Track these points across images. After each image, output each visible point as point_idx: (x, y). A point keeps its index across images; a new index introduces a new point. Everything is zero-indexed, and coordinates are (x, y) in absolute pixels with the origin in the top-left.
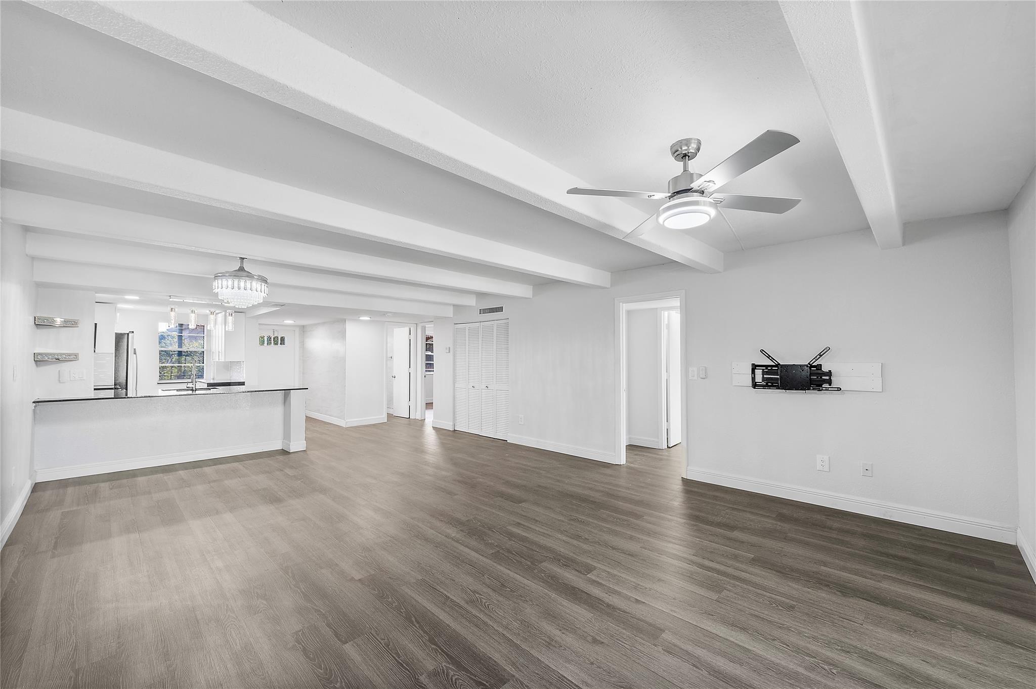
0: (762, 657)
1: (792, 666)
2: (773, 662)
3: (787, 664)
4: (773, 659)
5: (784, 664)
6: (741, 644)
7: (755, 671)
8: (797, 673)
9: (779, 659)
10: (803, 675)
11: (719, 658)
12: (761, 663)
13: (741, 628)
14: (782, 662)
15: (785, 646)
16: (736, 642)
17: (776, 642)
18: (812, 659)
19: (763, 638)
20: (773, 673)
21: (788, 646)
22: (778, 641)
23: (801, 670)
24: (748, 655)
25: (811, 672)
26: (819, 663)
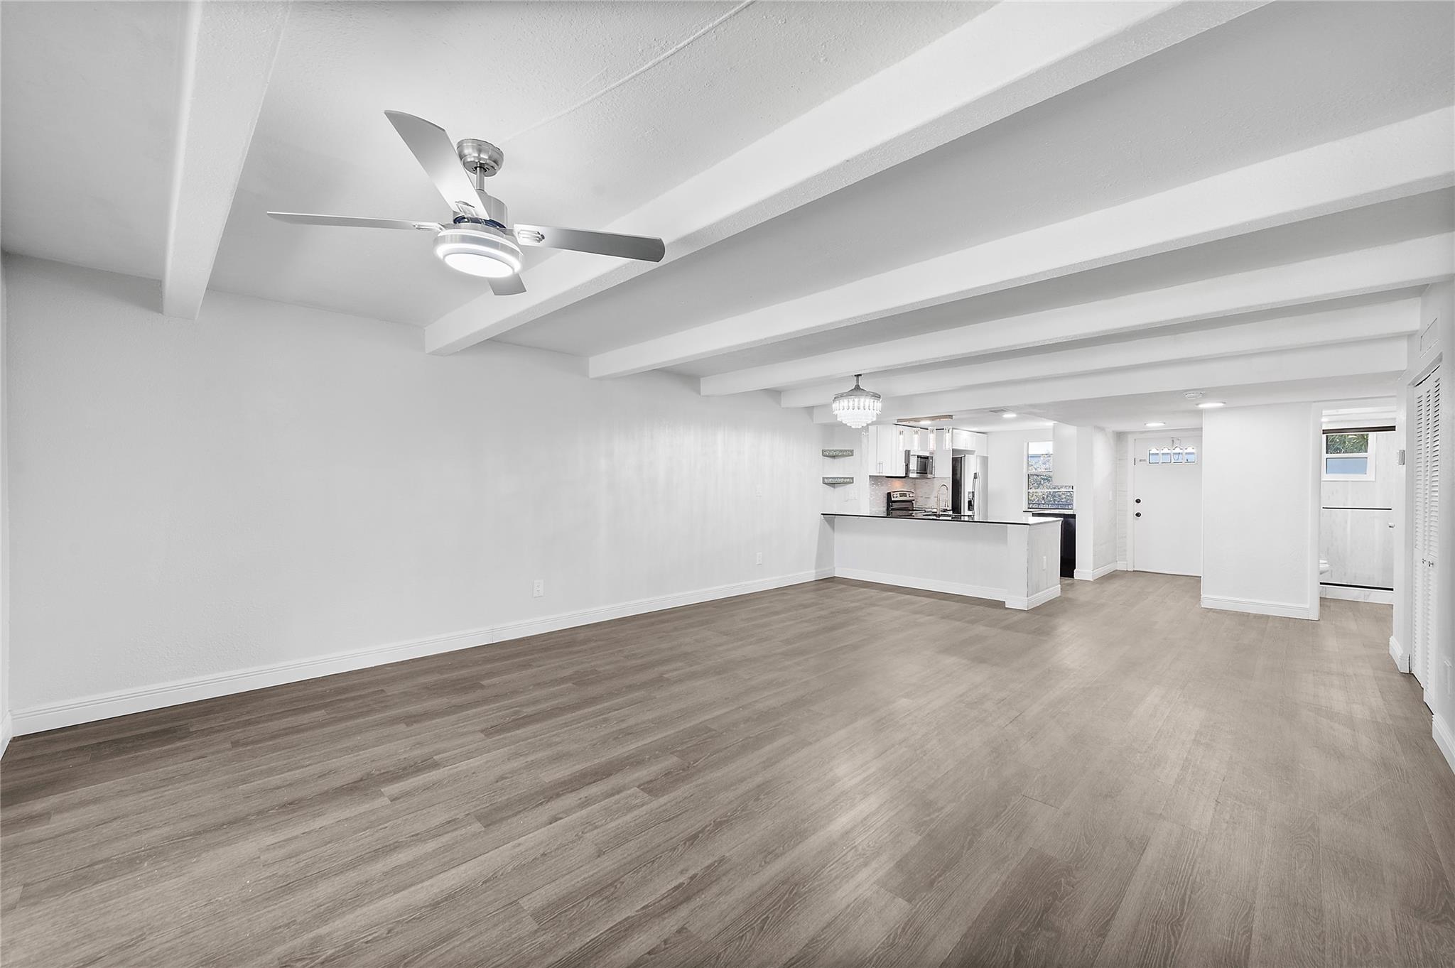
0: (377, 900)
1: (338, 923)
2: (360, 907)
3: (345, 919)
4: (365, 909)
5: (347, 916)
6: (413, 888)
7: (367, 882)
8: (325, 922)
9: (358, 916)
10: (318, 927)
11: (410, 858)
12: (370, 893)
13: (438, 903)
14: (352, 917)
15: (370, 938)
16: (420, 886)
17: (384, 931)
18: (324, 957)
19: (404, 920)
20: (348, 896)
21: (367, 942)
22: (384, 935)
23: (323, 930)
24: (391, 886)
25: (312, 939)
26: (312, 962)
